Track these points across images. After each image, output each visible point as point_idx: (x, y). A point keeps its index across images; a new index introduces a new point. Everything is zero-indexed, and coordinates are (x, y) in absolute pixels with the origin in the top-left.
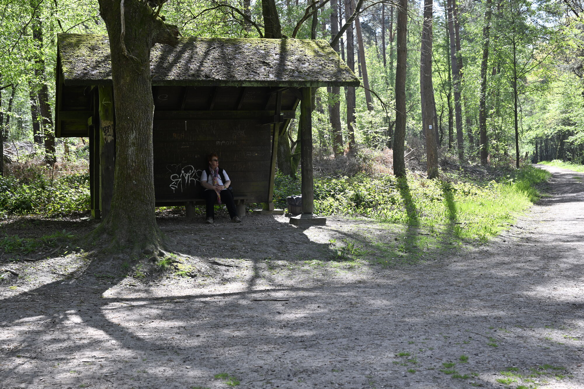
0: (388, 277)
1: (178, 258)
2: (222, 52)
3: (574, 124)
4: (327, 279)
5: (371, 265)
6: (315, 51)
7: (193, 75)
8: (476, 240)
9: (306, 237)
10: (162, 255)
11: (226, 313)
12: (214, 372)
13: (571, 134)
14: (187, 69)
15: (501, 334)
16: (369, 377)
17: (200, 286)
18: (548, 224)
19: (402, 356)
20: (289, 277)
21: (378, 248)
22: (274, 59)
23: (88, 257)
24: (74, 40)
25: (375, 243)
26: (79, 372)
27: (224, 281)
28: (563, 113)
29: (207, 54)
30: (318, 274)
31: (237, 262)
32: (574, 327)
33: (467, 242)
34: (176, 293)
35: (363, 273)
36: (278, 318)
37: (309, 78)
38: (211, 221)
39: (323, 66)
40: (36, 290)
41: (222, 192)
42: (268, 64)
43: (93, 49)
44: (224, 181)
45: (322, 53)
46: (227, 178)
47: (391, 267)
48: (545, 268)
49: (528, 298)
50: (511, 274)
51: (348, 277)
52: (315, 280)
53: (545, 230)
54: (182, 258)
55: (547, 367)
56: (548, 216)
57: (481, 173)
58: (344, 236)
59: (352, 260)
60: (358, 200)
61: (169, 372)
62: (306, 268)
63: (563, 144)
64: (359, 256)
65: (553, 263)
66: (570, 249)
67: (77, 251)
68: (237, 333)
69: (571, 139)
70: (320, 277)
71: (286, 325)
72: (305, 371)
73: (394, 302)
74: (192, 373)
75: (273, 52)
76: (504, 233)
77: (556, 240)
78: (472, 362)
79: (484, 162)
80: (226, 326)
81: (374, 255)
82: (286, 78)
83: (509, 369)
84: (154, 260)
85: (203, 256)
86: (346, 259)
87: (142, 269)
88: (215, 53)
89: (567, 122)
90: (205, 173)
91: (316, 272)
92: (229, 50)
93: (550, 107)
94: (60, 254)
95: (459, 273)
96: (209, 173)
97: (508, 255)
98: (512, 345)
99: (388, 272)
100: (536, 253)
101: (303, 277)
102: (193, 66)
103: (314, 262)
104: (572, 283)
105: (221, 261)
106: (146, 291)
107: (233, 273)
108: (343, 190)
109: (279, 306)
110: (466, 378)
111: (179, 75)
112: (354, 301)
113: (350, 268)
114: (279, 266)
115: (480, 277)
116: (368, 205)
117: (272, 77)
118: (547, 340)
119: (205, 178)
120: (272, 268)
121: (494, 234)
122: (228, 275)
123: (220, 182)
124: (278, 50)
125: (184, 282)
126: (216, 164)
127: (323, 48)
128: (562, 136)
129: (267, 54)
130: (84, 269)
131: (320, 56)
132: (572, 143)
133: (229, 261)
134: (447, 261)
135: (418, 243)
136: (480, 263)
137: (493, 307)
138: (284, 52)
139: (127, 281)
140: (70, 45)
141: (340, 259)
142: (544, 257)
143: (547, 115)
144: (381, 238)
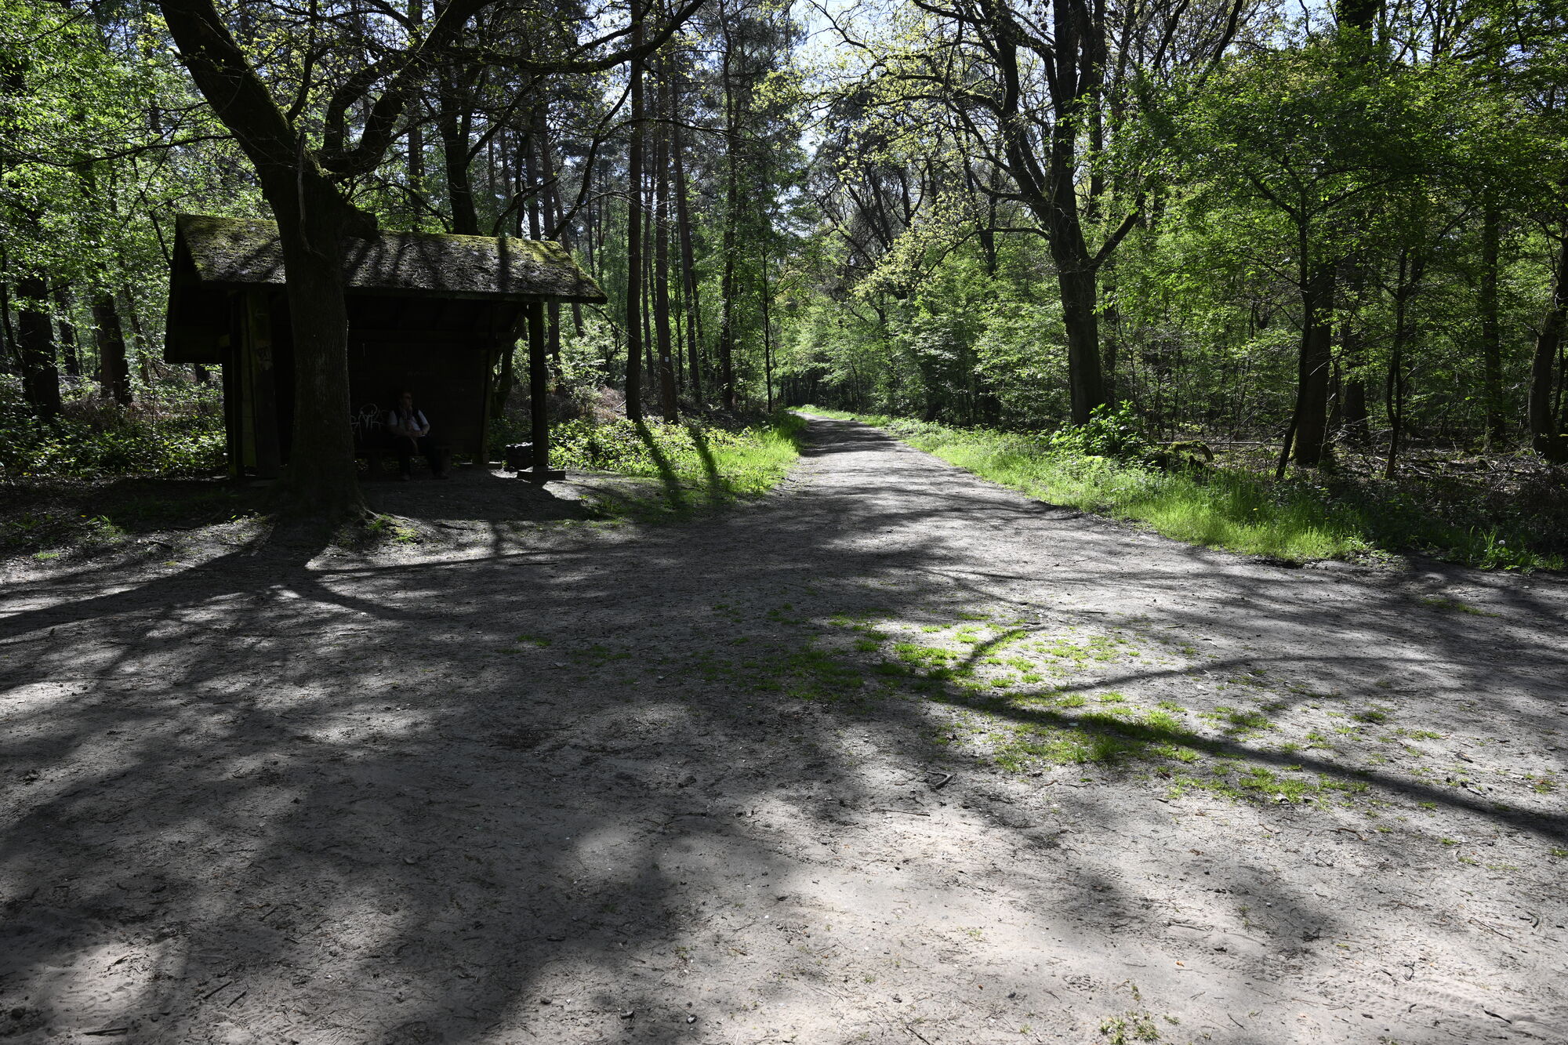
0: (662, 536)
1: (393, 521)
2: (421, 251)
3: (829, 361)
4: (590, 541)
5: (636, 524)
6: (544, 256)
7: (388, 281)
8: (748, 495)
9: (548, 493)
10: (371, 517)
11: (485, 579)
12: (512, 636)
13: (824, 371)
14: (377, 272)
15: (815, 583)
16: (694, 628)
17: (431, 553)
18: (823, 477)
19: (720, 608)
20: (541, 539)
21: (639, 504)
22: (493, 262)
23: (267, 522)
24: (204, 225)
25: (635, 499)
26: (345, 646)
27: (461, 547)
28: (816, 345)
29: (401, 253)
30: (575, 535)
31: (470, 523)
32: (888, 575)
33: (741, 496)
34: (404, 562)
35: (628, 533)
36: (552, 581)
37: (542, 291)
38: (407, 477)
39: (559, 276)
40: (206, 565)
41: (420, 440)
42: (486, 271)
43: (236, 238)
44: (421, 425)
45: (554, 258)
46: (425, 421)
47: (663, 526)
48: (836, 521)
49: (829, 551)
50: (802, 528)
51: (615, 537)
52: (575, 542)
53: (821, 483)
54: (399, 520)
55: (874, 609)
56: (820, 467)
57: (727, 419)
58: (594, 491)
59: (611, 518)
60: (594, 449)
61: (459, 639)
62: (559, 528)
63: (815, 384)
64: (620, 513)
65: (843, 517)
66: (856, 502)
67: (250, 515)
68: (514, 598)
69: (827, 378)
70: (580, 538)
71: (568, 587)
72: (621, 627)
73: (681, 560)
74: (486, 638)
75: (490, 254)
76: (777, 487)
77: (837, 493)
78: (797, 609)
79: (729, 406)
80: (496, 592)
81: (636, 512)
82: (512, 289)
83: (836, 613)
84: (363, 523)
85: (425, 517)
86: (606, 518)
87: (347, 534)
88: (411, 254)
89: (820, 357)
90: (393, 415)
91: (574, 532)
92: (431, 249)
93: (800, 338)
94: (225, 518)
95: (743, 529)
96: (399, 415)
97: (791, 509)
98: (831, 592)
99: (660, 531)
100: (821, 506)
101: (559, 538)
102: (386, 268)
103: (568, 522)
104: (869, 535)
105: (450, 523)
106: (362, 561)
107: (470, 537)
108: (573, 438)
109: (547, 569)
110: (797, 623)
111: (367, 280)
112: (635, 561)
113: (614, 528)
114: (524, 528)
115: (767, 533)
116: (608, 455)
117: (494, 288)
118: (864, 587)
119: (394, 421)
120: (517, 529)
121: (767, 487)
122: (464, 540)
123: (416, 427)
124: (495, 252)
125: (408, 549)
126: (409, 402)
127: (554, 252)
128: (815, 374)
129: (483, 256)
130: (266, 538)
131: (553, 262)
132: (827, 384)
133: (460, 523)
134: (723, 517)
135: (686, 498)
136: (762, 518)
137: (795, 560)
138: (505, 256)
139: (329, 551)
140: (201, 231)
141: (597, 518)
142: (830, 511)
143: (797, 348)
144: (639, 492)
